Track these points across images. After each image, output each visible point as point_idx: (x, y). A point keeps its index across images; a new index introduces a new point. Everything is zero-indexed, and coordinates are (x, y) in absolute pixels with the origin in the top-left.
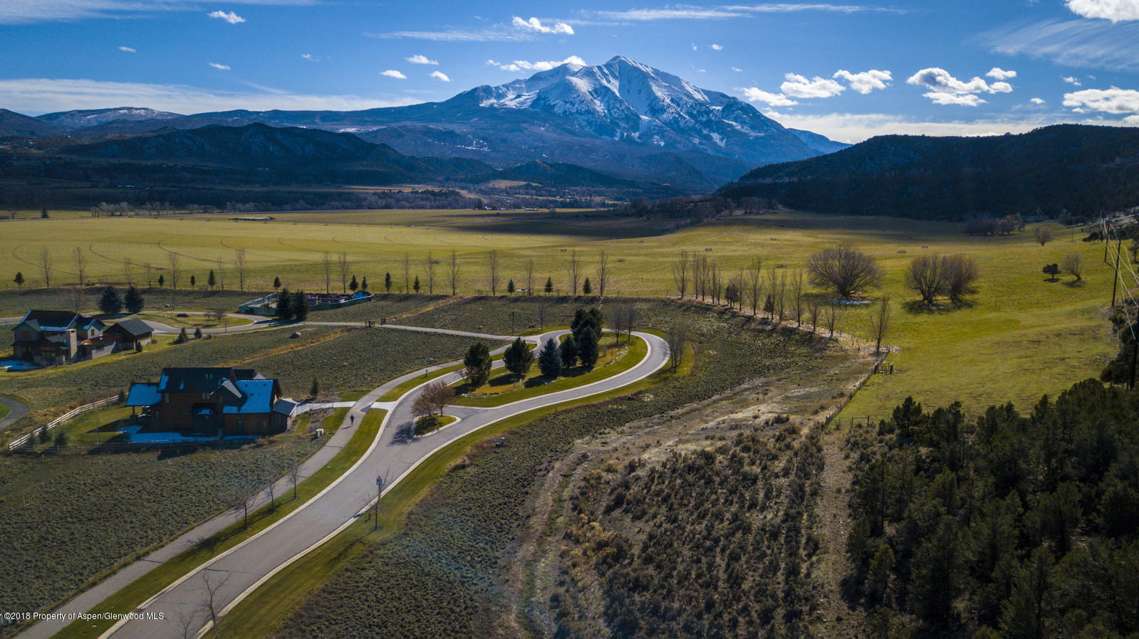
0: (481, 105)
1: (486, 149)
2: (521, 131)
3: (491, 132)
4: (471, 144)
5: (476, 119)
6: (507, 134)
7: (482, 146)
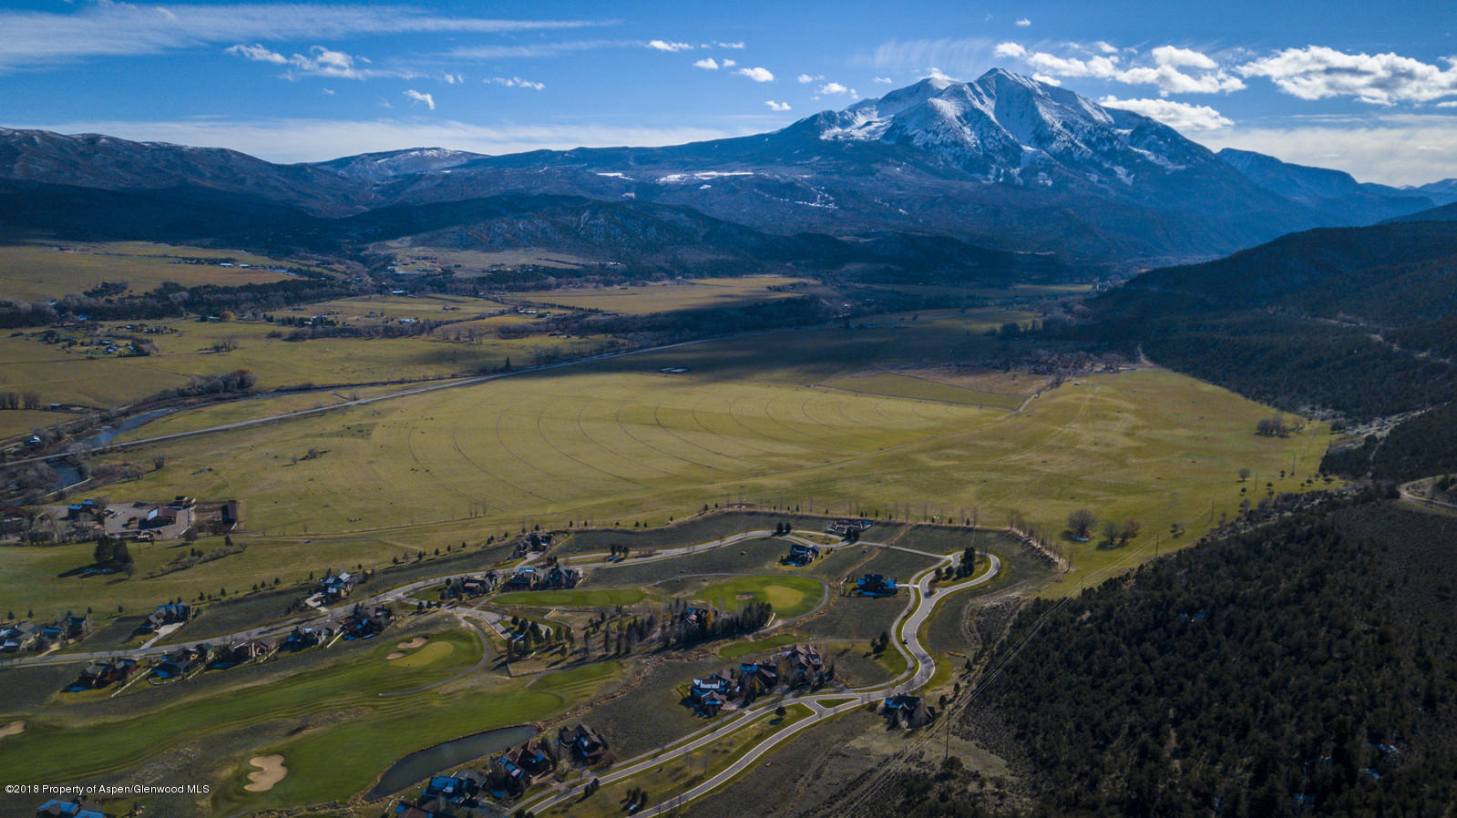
0: (823, 137)
1: (832, 206)
2: (873, 175)
3: (836, 177)
4: (814, 200)
5: (817, 158)
6: (855, 179)
7: (827, 203)
